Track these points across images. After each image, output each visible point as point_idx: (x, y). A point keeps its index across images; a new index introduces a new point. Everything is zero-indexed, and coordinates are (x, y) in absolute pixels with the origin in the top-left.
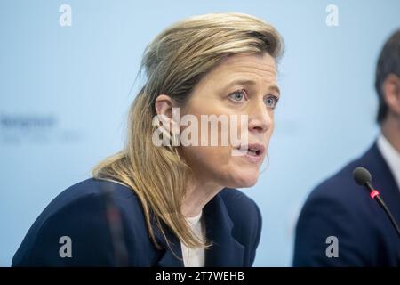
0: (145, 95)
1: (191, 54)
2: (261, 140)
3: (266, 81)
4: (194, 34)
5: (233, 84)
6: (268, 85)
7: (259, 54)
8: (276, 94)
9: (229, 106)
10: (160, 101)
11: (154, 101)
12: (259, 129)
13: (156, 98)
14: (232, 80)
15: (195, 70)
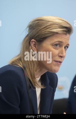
0: (27, 38)
1: (45, 30)
2: (61, 60)
3: (66, 42)
4: (47, 23)
5: (56, 42)
6: (66, 44)
7: (66, 34)
8: (68, 46)
9: (54, 48)
10: (32, 41)
11: (30, 41)
12: (61, 57)
13: (31, 40)
14: (56, 40)
15: (45, 35)
